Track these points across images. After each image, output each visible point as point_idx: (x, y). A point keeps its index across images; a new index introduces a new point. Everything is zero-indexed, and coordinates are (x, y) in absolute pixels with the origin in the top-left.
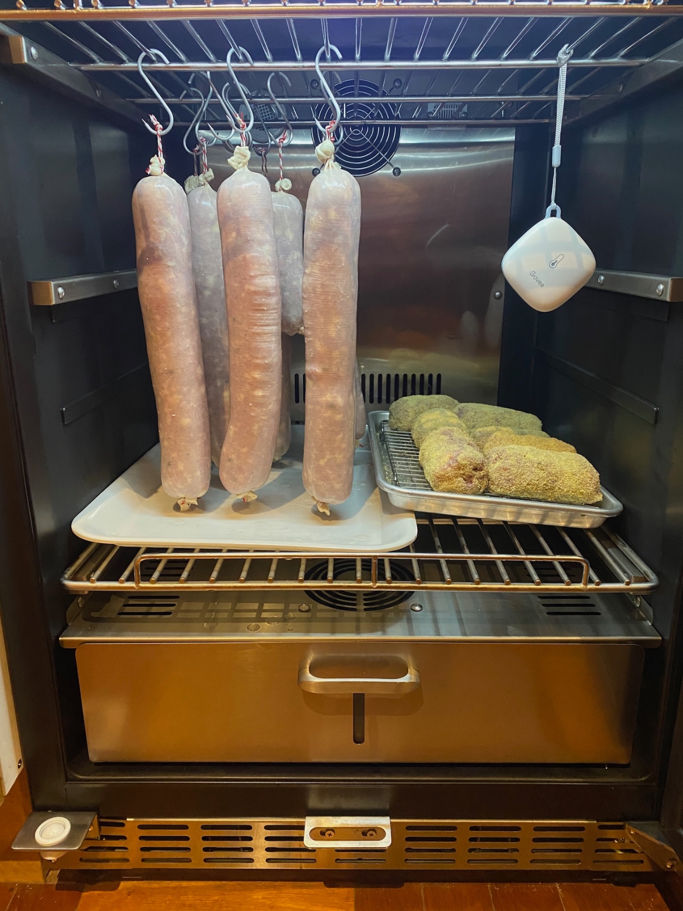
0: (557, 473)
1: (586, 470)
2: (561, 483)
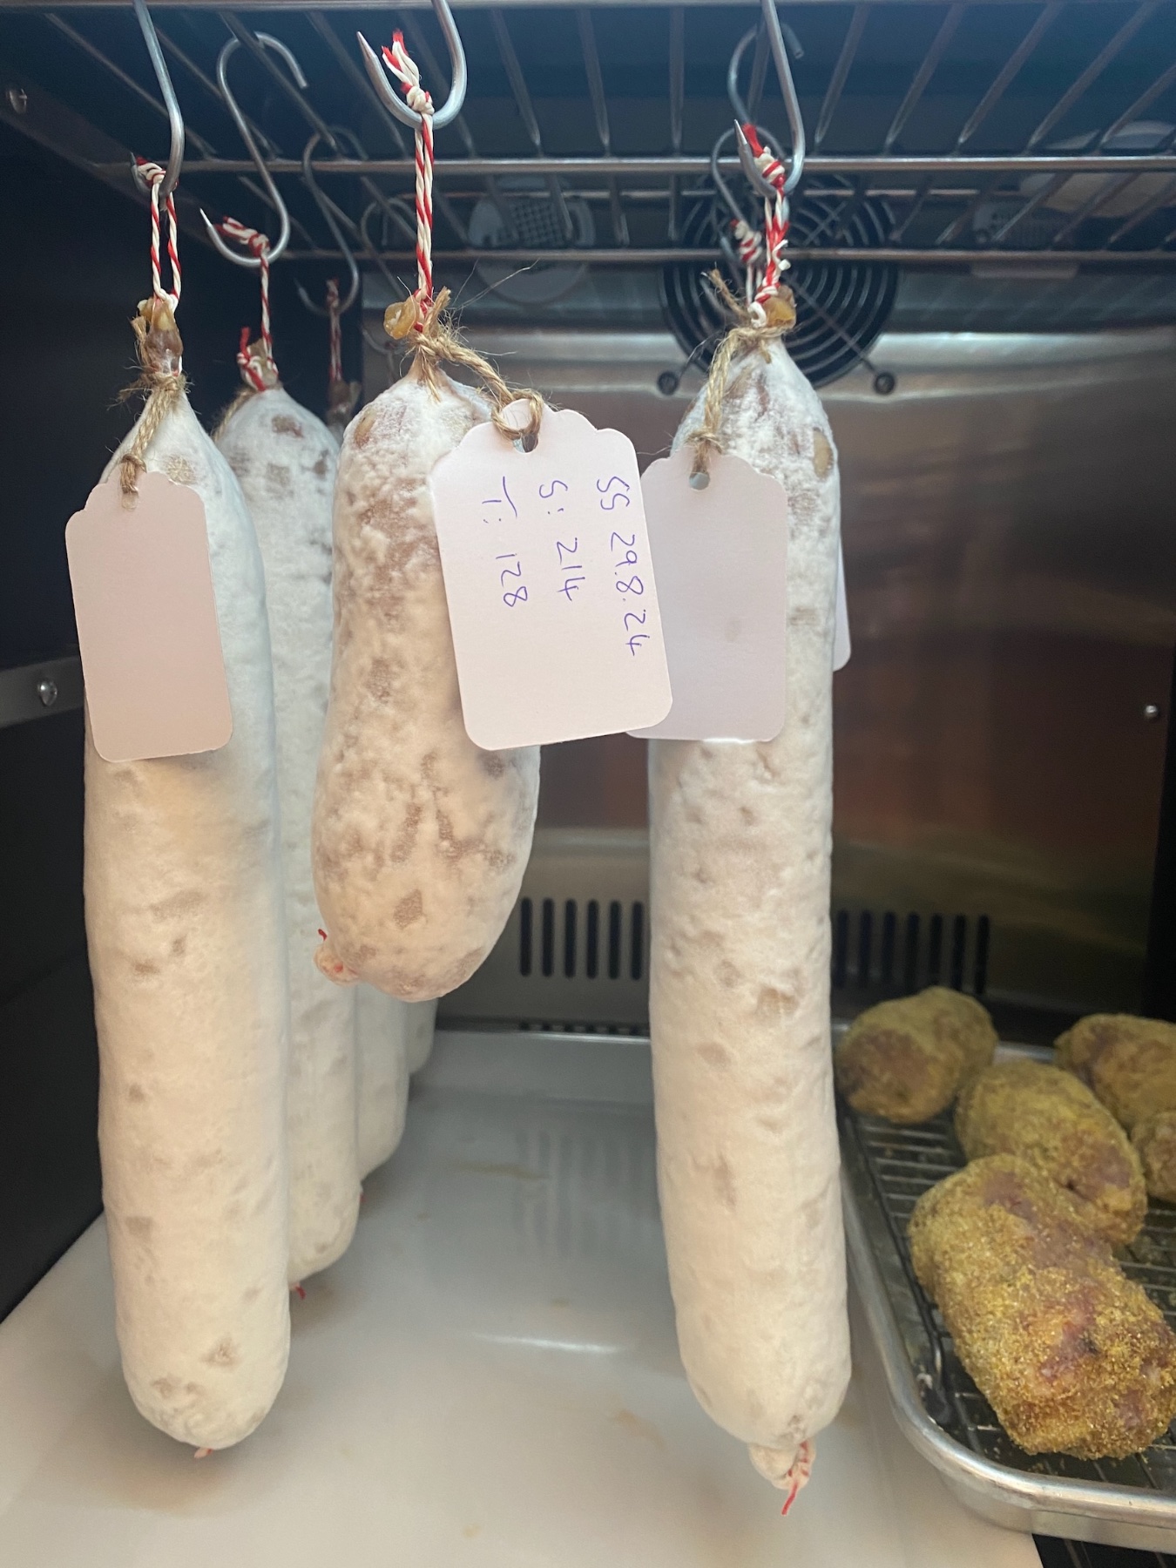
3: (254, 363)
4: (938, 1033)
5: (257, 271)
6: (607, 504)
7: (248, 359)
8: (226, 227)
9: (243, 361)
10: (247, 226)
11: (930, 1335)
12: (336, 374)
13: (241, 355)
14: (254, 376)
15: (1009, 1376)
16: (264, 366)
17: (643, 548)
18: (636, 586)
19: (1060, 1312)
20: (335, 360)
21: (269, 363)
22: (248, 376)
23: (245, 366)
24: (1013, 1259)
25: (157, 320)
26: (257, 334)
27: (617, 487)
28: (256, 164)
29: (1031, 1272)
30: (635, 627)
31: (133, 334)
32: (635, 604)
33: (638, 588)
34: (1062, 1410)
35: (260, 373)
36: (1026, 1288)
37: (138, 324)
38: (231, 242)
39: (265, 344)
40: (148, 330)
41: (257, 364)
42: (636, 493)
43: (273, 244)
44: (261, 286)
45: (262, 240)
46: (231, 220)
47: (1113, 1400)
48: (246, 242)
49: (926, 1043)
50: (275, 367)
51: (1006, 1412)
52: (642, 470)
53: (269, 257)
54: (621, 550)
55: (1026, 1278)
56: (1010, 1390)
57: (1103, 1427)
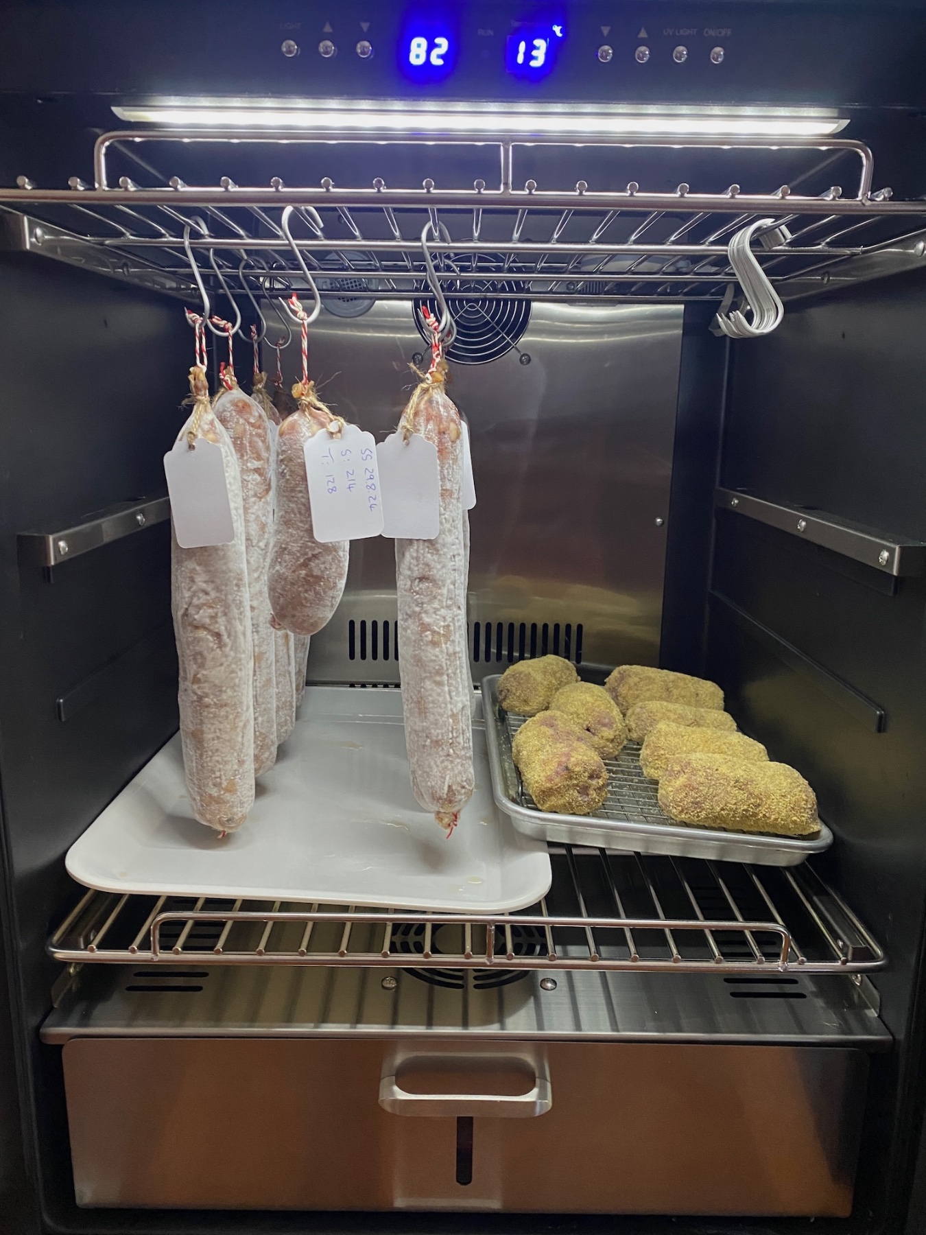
0: (761, 795)
1: (799, 789)
2: (766, 809)
3: (227, 378)
4: (545, 673)
5: (227, 338)
6: (364, 458)
7: (224, 376)
8: (214, 320)
9: (222, 377)
10: (223, 319)
11: (518, 781)
12: (256, 370)
13: (221, 374)
14: (227, 383)
15: (537, 782)
16: (231, 379)
17: (376, 474)
18: (373, 487)
19: (558, 757)
20: (256, 363)
21: (233, 377)
22: (224, 383)
23: (223, 379)
24: (544, 742)
25: (199, 375)
26: (228, 364)
27: (368, 452)
28: (225, 291)
29: (550, 746)
30: (372, 502)
31: (189, 382)
32: (372, 493)
33: (373, 488)
34: (556, 793)
35: (229, 382)
36: (547, 751)
37: (191, 377)
38: (217, 327)
39: (231, 369)
40: (195, 379)
41: (228, 379)
42: (375, 455)
43: (233, 326)
44: (228, 343)
45: (230, 325)
46: (216, 317)
47: (577, 790)
48: (222, 326)
49: (539, 677)
50: (235, 379)
51: (536, 796)
52: (376, 444)
53: (232, 332)
54: (368, 474)
55: (548, 748)
56: (537, 787)
57: (573, 800)
